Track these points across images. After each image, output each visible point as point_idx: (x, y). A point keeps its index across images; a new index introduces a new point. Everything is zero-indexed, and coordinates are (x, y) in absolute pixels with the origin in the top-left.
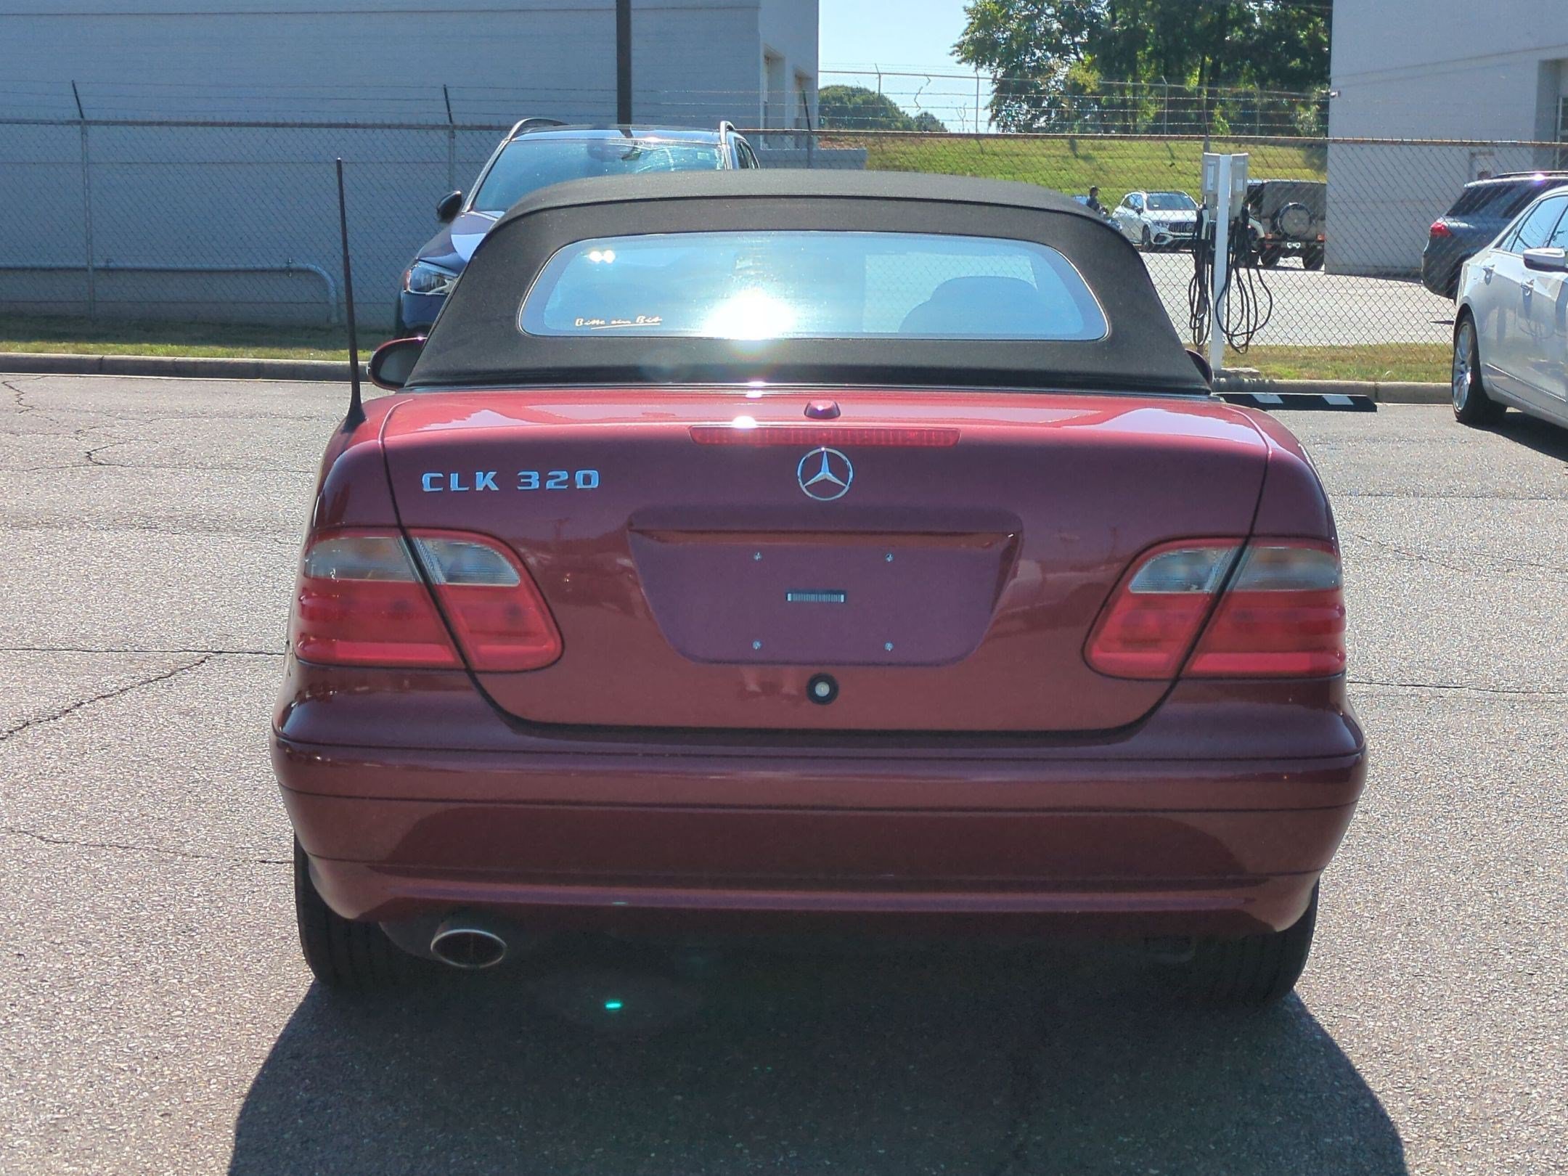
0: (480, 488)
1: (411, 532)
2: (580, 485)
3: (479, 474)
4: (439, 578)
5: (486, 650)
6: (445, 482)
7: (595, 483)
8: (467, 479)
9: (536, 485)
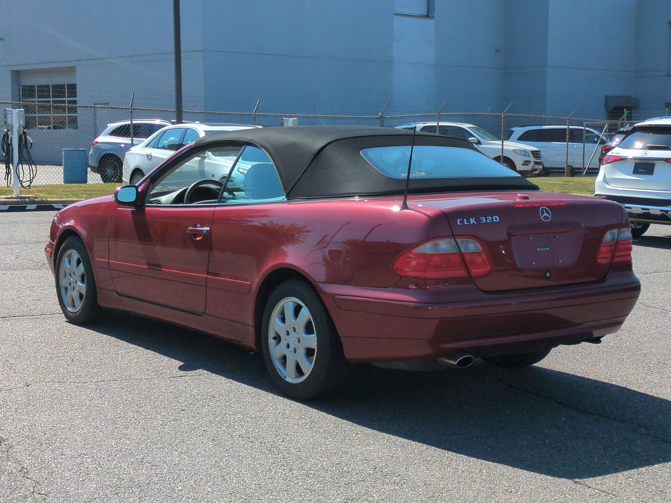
0: (472, 223)
1: (455, 237)
2: (495, 220)
3: (471, 219)
4: (463, 250)
5: (474, 271)
6: (463, 222)
7: (498, 220)
8: (468, 221)
9: (485, 221)
